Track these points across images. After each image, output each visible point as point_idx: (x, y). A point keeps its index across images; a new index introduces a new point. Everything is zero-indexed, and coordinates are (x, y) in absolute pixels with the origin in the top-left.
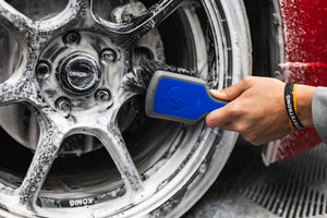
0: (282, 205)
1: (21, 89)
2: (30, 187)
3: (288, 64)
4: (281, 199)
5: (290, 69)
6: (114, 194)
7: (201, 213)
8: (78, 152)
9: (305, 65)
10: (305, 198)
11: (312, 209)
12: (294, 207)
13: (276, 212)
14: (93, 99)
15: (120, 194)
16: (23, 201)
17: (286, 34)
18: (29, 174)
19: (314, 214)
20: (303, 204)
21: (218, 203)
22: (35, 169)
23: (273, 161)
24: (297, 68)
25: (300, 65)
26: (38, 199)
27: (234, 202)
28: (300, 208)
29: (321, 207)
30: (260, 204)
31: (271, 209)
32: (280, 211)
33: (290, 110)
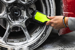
0: (63, 45)
1: (4, 15)
2: (5, 37)
3: (64, 12)
4: (63, 44)
5: (64, 14)
6: (24, 40)
7: (45, 46)
8: (17, 31)
9: (68, 13)
10: (69, 44)
11: (70, 46)
12: (66, 46)
13: (62, 47)
14: (20, 19)
15: (25, 40)
16: (4, 40)
17: (64, 6)
18: (5, 34)
19: (70, 47)
20: (68, 45)
21: (49, 44)
22: (6, 33)
23: (61, 34)
24: (66, 14)
25: (67, 13)
26: (7, 40)
27: (52, 44)
28: (67, 46)
29: (72, 46)
30: (59, 45)
31: (61, 46)
32: (63, 47)
33: (64, 23)
